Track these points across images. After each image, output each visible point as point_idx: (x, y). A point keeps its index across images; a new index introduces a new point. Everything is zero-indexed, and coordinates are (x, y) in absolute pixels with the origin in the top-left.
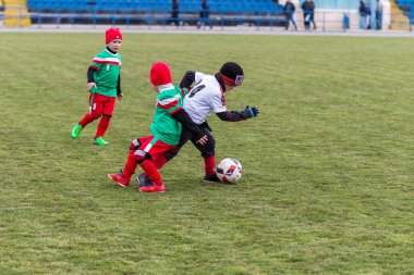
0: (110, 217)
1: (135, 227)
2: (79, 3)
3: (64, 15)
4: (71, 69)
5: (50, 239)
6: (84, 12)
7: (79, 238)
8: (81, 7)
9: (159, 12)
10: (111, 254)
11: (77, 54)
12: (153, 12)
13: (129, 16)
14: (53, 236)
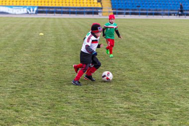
0: (145, 96)
1: (156, 100)
2: (133, 6)
3: (127, 11)
4: (129, 34)
5: (120, 104)
6: (135, 10)
7: (133, 104)
8: (134, 8)
9: (167, 10)
10: (146, 111)
11: (132, 27)
12: (164, 10)
13: (154, 12)
14: (122, 103)
